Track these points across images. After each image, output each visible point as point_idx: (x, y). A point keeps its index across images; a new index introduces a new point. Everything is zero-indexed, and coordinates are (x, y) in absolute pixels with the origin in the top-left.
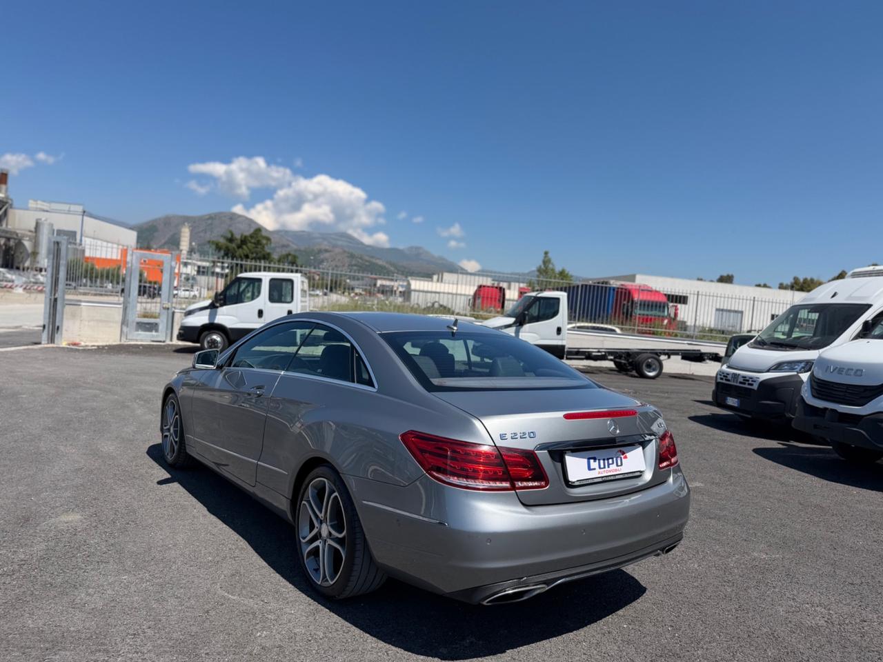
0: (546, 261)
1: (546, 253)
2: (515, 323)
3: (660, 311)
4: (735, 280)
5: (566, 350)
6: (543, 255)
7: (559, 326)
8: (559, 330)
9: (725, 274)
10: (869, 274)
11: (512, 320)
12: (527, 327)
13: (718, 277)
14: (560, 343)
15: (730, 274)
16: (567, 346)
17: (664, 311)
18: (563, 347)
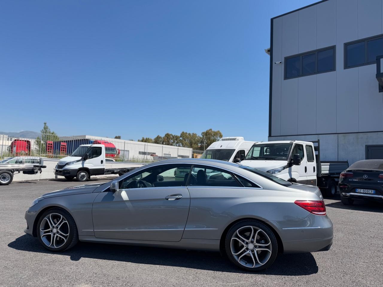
0: (46, 128)
1: (45, 124)
2: (81, 159)
3: (113, 152)
4: (121, 138)
5: (105, 170)
6: (44, 125)
7: (102, 160)
8: (102, 162)
9: (118, 136)
10: (231, 139)
11: (80, 158)
12: (87, 161)
13: (115, 137)
14: (102, 167)
15: (120, 136)
16: (105, 169)
17: (114, 152)
18: (104, 169)
